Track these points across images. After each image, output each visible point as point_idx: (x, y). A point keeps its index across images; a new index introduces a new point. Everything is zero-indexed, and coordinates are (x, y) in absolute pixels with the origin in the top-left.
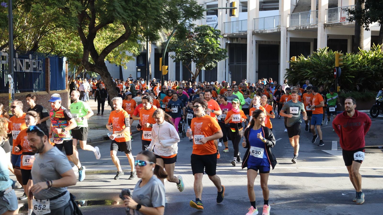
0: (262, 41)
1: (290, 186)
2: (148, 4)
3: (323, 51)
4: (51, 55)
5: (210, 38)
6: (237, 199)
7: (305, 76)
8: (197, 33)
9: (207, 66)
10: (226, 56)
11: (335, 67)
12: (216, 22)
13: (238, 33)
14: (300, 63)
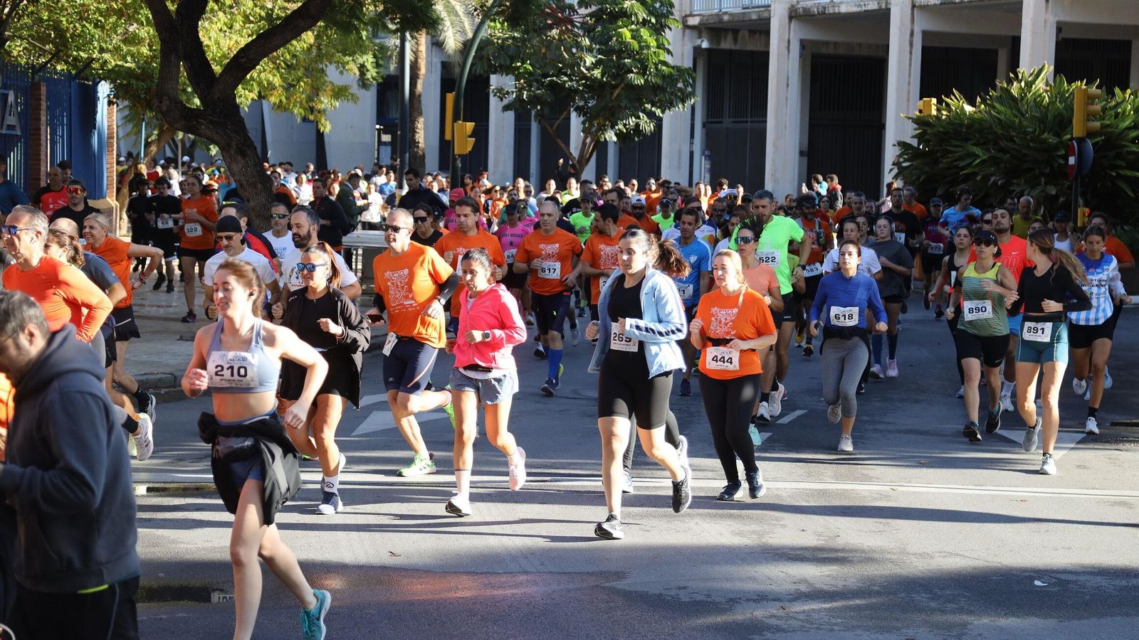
0: (827, 43)
1: (856, 551)
3: (1033, 82)
4: (54, 73)
5: (633, 27)
6: (654, 590)
7: (963, 168)
8: (589, 11)
9: (621, 126)
10: (693, 94)
11: (1072, 139)
13: (739, 10)
14: (949, 124)
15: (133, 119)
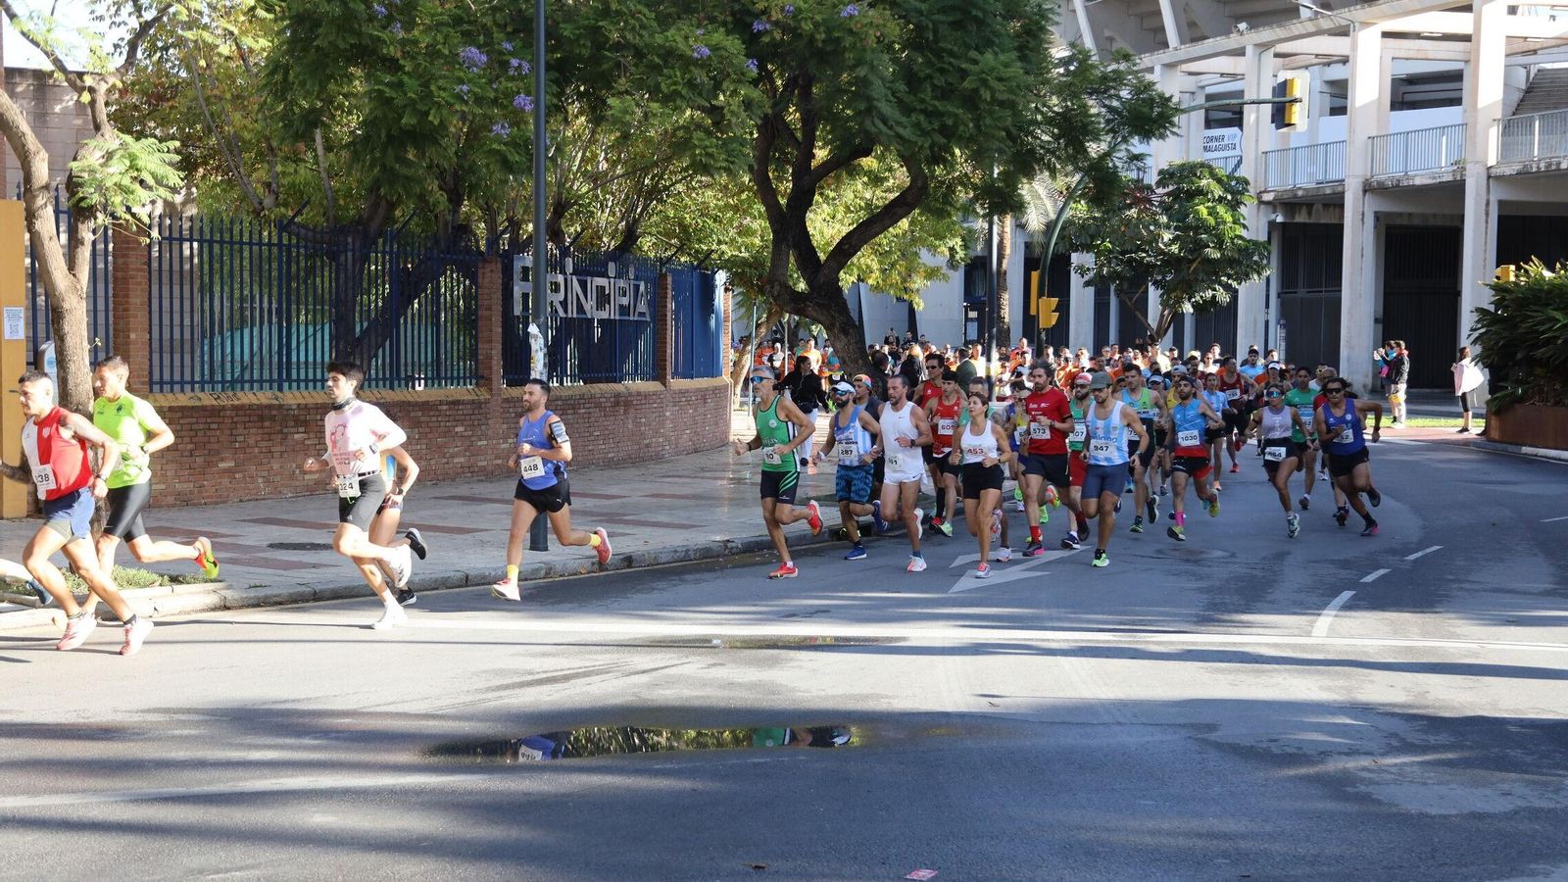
0: (1401, 215)
2: (982, 91)
4: (679, 265)
5: (1210, 204)
6: (1247, 742)
7: (1543, 333)
8: (1166, 190)
9: (1197, 298)
10: (1268, 267)
12: (1237, 152)
13: (1314, 186)
14: (1527, 289)
15: (744, 304)
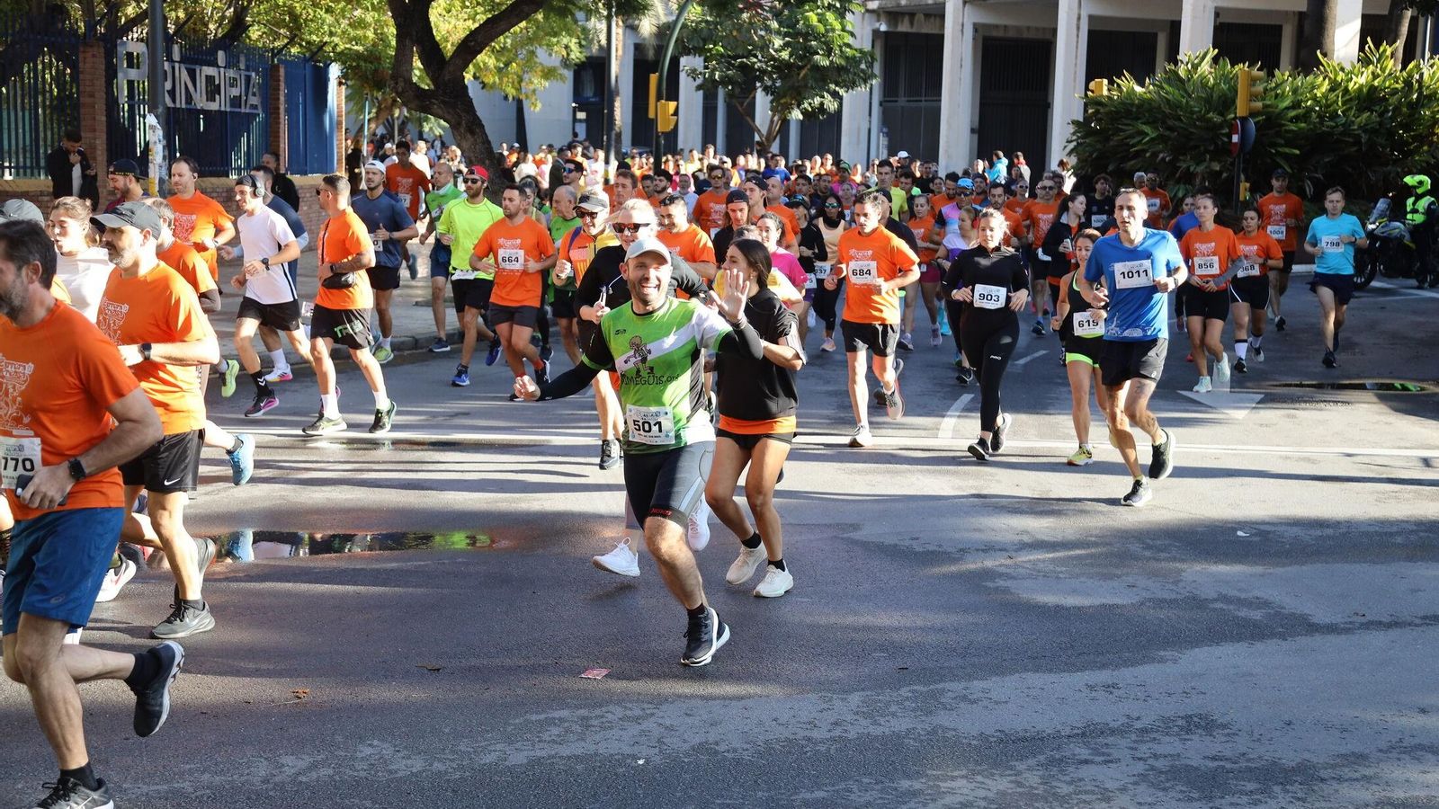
0: (997, 27)
3: (1199, 64)
4: (290, 56)
5: (819, 11)
6: (890, 540)
7: (1133, 146)
9: (806, 105)
10: (873, 76)
11: (1235, 118)
14: (1119, 103)
15: (355, 98)
